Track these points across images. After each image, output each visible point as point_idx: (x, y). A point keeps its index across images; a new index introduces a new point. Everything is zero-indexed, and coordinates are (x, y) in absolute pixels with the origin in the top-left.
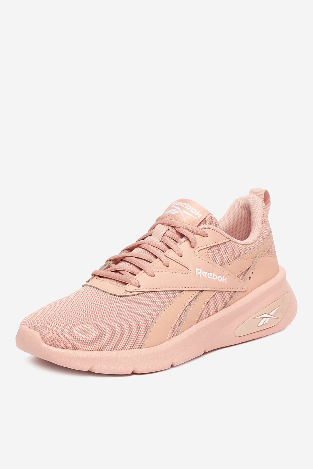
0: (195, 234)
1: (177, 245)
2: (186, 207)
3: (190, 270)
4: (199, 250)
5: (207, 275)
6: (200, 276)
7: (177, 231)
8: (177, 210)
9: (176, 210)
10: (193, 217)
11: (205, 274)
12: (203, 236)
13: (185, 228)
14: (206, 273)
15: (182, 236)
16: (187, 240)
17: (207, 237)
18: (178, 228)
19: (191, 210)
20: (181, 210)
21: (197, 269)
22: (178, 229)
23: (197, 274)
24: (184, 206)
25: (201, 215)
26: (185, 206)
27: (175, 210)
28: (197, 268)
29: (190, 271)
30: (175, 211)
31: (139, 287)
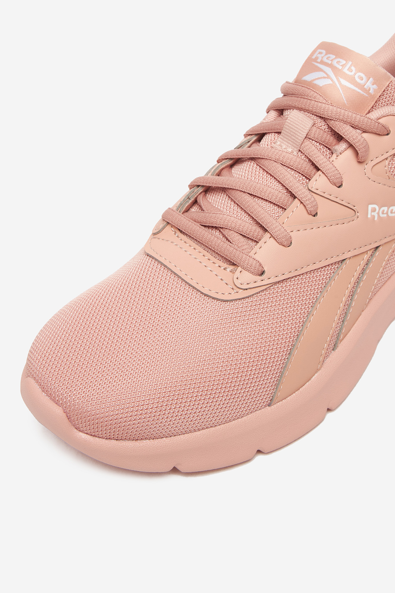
0: (364, 132)
1: (331, 160)
2: (345, 70)
3: (356, 212)
4: (374, 166)
5: (387, 213)
6: (376, 219)
7: (329, 127)
8: (328, 77)
9: (326, 76)
10: (359, 92)
11: (385, 212)
12: (379, 135)
13: (345, 122)
14: (385, 209)
15: (339, 138)
16: (350, 146)
17: (388, 134)
18: (333, 121)
19: (356, 77)
20: (336, 76)
21: (370, 207)
22: (331, 123)
23: (369, 216)
24: (340, 68)
25: (375, 86)
26: (342, 66)
27: (322, 74)
28: (369, 205)
29: (358, 214)
30: (324, 78)
31: (263, 273)
